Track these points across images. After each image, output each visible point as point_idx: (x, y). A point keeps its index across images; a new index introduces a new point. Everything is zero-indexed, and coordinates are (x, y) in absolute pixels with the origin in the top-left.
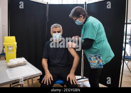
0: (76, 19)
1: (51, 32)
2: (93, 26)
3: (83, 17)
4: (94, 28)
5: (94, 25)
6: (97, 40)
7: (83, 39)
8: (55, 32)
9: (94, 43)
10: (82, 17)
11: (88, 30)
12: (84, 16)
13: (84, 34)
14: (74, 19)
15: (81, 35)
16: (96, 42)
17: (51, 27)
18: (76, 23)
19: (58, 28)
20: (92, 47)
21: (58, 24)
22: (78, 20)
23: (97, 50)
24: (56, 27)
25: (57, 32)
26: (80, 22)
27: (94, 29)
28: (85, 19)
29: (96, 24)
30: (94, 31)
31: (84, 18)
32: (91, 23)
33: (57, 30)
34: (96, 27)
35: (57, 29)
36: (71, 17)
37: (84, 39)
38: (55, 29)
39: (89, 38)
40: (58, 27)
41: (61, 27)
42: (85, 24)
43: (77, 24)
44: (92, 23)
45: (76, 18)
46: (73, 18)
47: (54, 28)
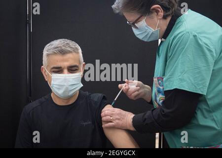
0: (137, 21)
1: (45, 70)
2: (199, 46)
3: (161, 13)
4: (203, 51)
5: (203, 40)
6: (213, 97)
7: (159, 91)
8: (59, 70)
9: (203, 106)
10: (157, 12)
11: (180, 60)
12: (165, 9)
13: (164, 75)
14: (130, 17)
15: (155, 80)
16: (210, 102)
17: (45, 53)
18: (136, 32)
19: (69, 56)
20: (195, 122)
21: (68, 41)
22: (143, 23)
23: (214, 132)
24: (63, 52)
25: (66, 71)
26: (151, 30)
27: (204, 55)
28: (169, 19)
29: (209, 39)
30: (201, 64)
31: (165, 17)
32: (191, 37)
33: (66, 64)
34: (210, 51)
35: (66, 60)
36: (117, 11)
37: (166, 93)
38: (59, 57)
39: (186, 87)
40: (70, 52)
41: (80, 51)
42: (170, 37)
43: (140, 37)
44: (195, 36)
45: (137, 16)
46: (125, 14)
47: (55, 53)
